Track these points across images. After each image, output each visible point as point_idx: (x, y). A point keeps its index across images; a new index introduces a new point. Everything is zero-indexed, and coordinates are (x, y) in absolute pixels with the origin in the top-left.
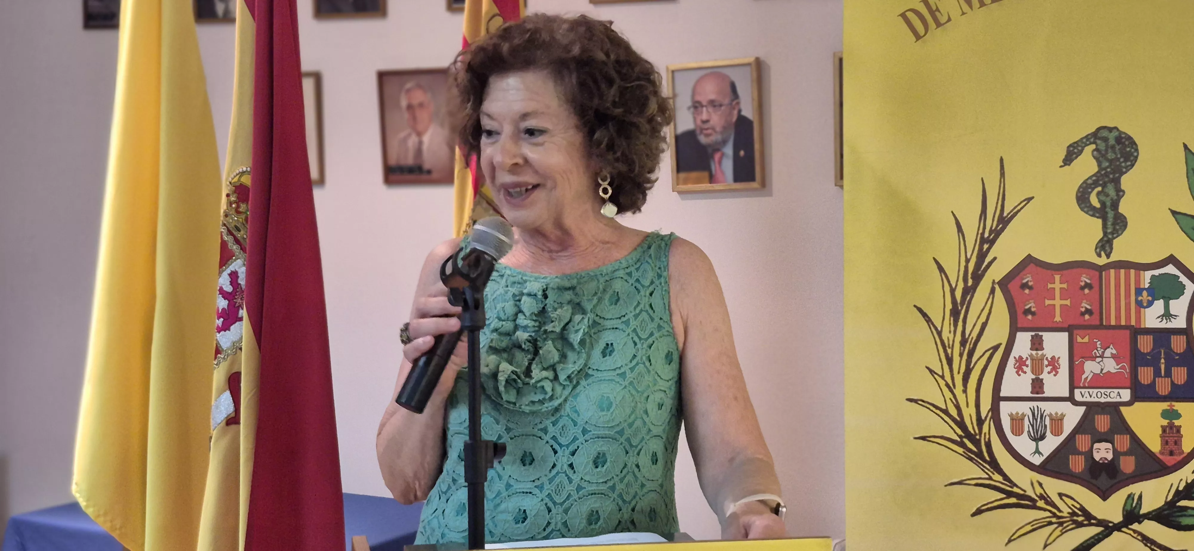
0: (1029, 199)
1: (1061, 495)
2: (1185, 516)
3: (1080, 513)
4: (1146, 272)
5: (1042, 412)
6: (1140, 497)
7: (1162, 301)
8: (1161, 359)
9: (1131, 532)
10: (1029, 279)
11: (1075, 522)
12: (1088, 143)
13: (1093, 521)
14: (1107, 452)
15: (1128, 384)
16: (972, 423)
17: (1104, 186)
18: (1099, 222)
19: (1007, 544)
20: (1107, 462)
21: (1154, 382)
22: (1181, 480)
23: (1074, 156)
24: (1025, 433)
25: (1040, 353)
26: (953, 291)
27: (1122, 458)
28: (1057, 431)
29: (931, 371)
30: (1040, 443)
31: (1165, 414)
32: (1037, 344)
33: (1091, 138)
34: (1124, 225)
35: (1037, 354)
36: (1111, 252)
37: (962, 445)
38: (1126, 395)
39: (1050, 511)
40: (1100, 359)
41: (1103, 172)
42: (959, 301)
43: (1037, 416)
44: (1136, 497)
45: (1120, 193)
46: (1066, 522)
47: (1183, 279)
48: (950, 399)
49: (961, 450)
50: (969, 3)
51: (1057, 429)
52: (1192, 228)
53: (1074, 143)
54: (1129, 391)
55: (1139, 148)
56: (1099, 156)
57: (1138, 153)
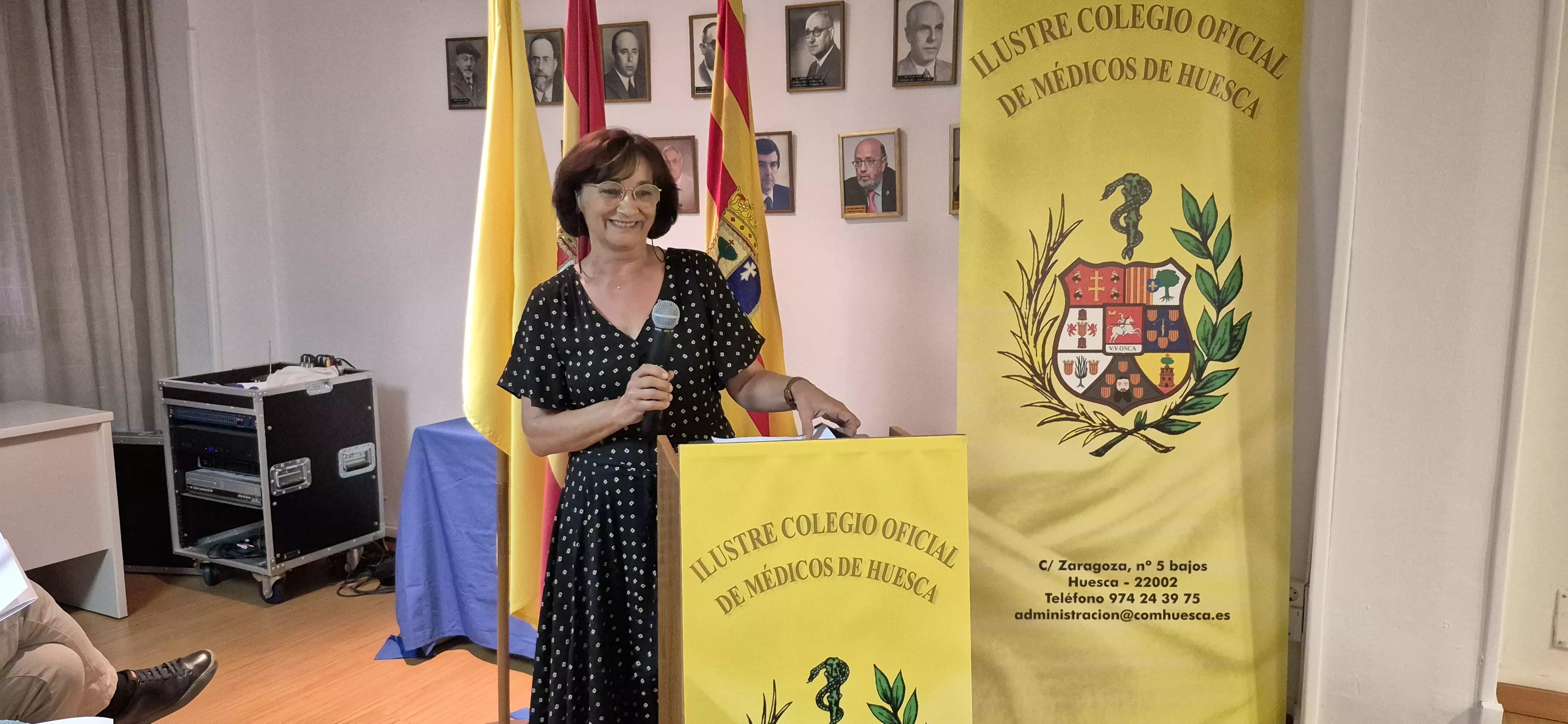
0: (1080, 222)
1: (1095, 412)
2: (1174, 425)
3: (1107, 424)
4: (1154, 269)
5: (1085, 360)
6: (1146, 413)
7: (1164, 288)
8: (1161, 326)
9: (1140, 436)
10: (1079, 274)
11: (1103, 429)
12: (1118, 184)
13: (1115, 429)
14: (1126, 385)
15: (1140, 342)
16: (1039, 367)
17: (1129, 212)
18: (1125, 236)
19: (1060, 444)
20: (1125, 391)
21: (1156, 341)
22: (1172, 402)
23: (1110, 193)
24: (1073, 373)
25: (1084, 321)
26: (1029, 282)
27: (1135, 389)
28: (1094, 372)
29: (1014, 334)
30: (1082, 379)
31: (1163, 360)
32: (1082, 316)
33: (1121, 181)
34: (1141, 238)
35: (1082, 322)
36: (1132, 257)
37: (1032, 381)
38: (1139, 348)
39: (1088, 423)
40: (1123, 325)
41: (1128, 203)
42: (1033, 287)
43: (1081, 362)
44: (1143, 413)
45: (1139, 217)
46: (1097, 429)
47: (1178, 273)
48: (1026, 352)
49: (1032, 384)
50: (1044, 90)
51: (1094, 371)
52: (1186, 241)
53: (1110, 184)
54: (1140, 346)
55: (1153, 187)
56: (1126, 193)
57: (1151, 191)
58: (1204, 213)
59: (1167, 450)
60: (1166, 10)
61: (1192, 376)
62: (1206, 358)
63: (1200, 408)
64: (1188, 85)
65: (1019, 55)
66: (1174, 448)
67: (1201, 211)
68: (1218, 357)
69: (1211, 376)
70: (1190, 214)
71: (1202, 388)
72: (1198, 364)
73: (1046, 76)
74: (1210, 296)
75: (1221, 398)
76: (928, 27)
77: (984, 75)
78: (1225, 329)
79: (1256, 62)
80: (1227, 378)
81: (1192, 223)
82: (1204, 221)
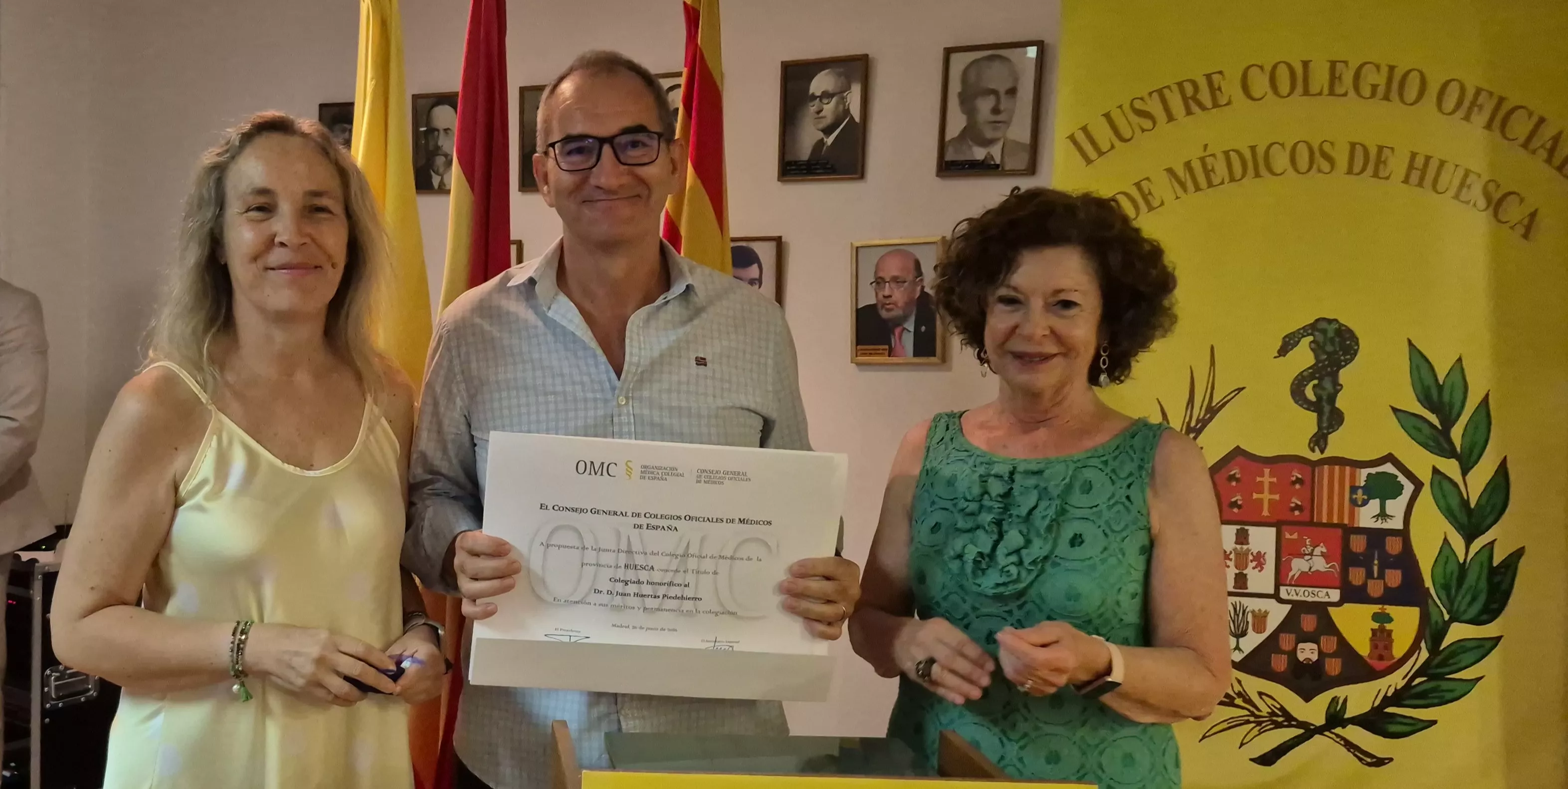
0: (1240, 390)
1: (1260, 694)
2: (1392, 723)
3: (1280, 713)
4: (1362, 470)
5: (1245, 608)
6: (1345, 701)
7: (1378, 500)
8: (1373, 561)
9: (1333, 736)
10: (1237, 471)
11: (1273, 723)
12: (1305, 334)
13: (1293, 723)
14: (1312, 653)
15: (1338, 584)
17: (1320, 379)
18: (1315, 415)
19: (1201, 740)
20: (1311, 663)
21: (1365, 586)
22: (1390, 686)
23: (1290, 347)
25: (1245, 547)
27: (1327, 660)
28: (1259, 629)
30: (1241, 640)
31: (1376, 617)
32: (1242, 538)
33: (1308, 330)
34: (1341, 421)
35: (1242, 548)
36: (1325, 447)
38: (1335, 595)
39: (1248, 711)
40: (1309, 557)
41: (1320, 365)
43: (1239, 613)
44: (1341, 701)
45: (1337, 387)
46: (1264, 722)
47: (1402, 478)
50: (1183, 185)
51: (1259, 627)
52: (1414, 427)
53: (1291, 334)
54: (1338, 592)
55: (1360, 341)
56: (1316, 348)
57: (1358, 346)
58: (1446, 387)
59: (1380, 762)
60: (1385, 70)
61: (1423, 645)
62: (1447, 617)
63: (1436, 698)
64: (1420, 184)
65: (1145, 132)
66: (1391, 760)
67: (1441, 383)
68: (1467, 617)
69: (1453, 648)
70: (1422, 386)
71: (1439, 666)
72: (1432, 627)
73: (1188, 165)
74: (1454, 518)
75: (1472, 683)
76: (994, 92)
77: (1089, 161)
78: (1480, 574)
79: (1534, 152)
80: (1481, 651)
81: (1426, 400)
82: (1446, 398)
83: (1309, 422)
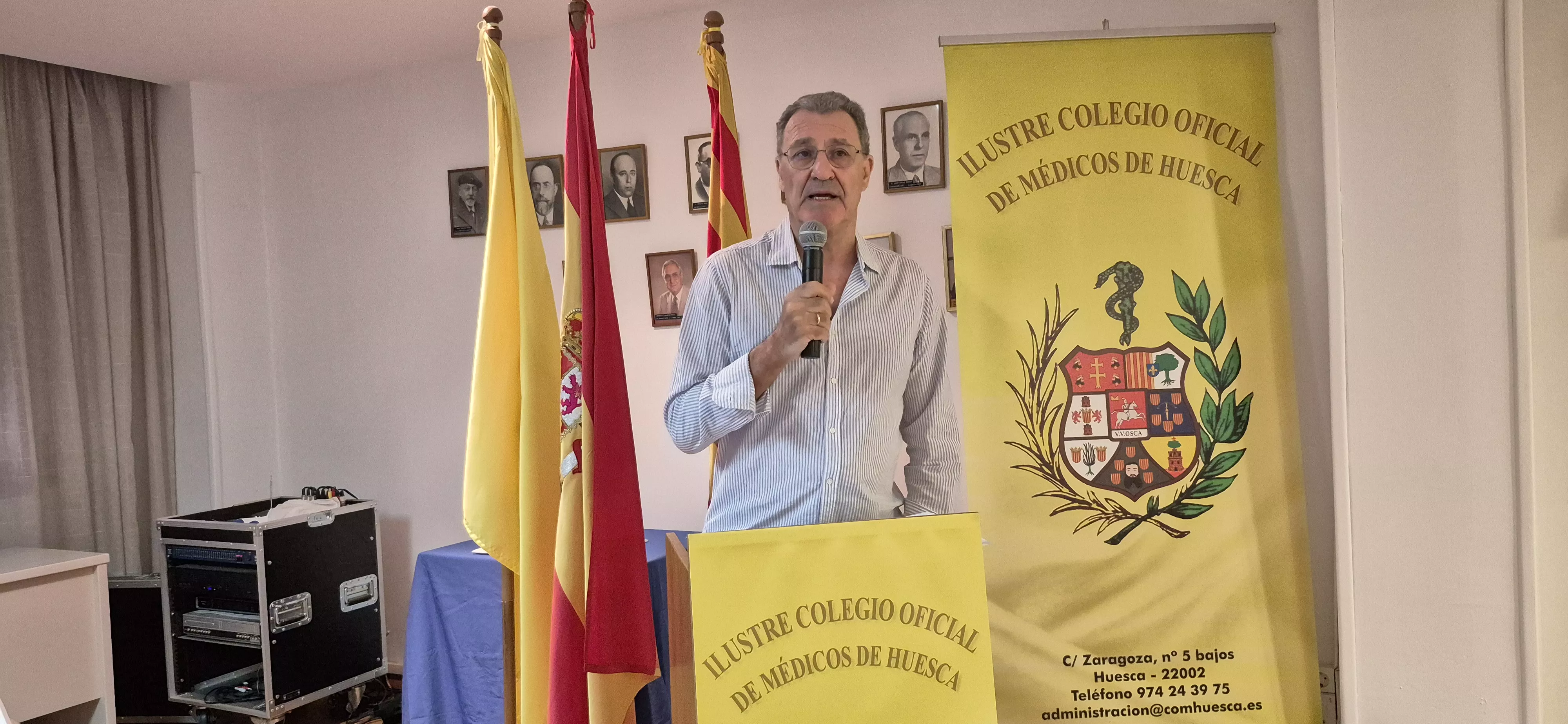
0: (1076, 310)
1: (1106, 500)
2: (1187, 509)
4: (1153, 354)
5: (1092, 447)
6: (1158, 499)
7: (1164, 371)
8: (1165, 409)
9: (1154, 522)
10: (1079, 361)
11: (1116, 516)
12: (1111, 272)
13: (1128, 516)
14: (1135, 470)
15: (1146, 426)
16: (1047, 456)
17: (1123, 300)
18: (1122, 322)
19: (1073, 533)
20: (1134, 477)
21: (1162, 424)
22: (1183, 486)
23: (1103, 281)
24: (1082, 460)
25: (1088, 408)
26: (1030, 371)
27: (1144, 474)
29: (1019, 423)
30: (1091, 466)
31: (1170, 444)
32: (1086, 403)
33: (1113, 269)
34: (1138, 324)
35: (1086, 409)
36: (1129, 342)
37: (1041, 470)
38: (1144, 433)
39: (1101, 510)
40: (1127, 411)
41: (1122, 291)
42: (1034, 378)
43: (1089, 449)
44: (1155, 499)
45: (1133, 303)
46: (1110, 517)
47: (1177, 357)
48: (1033, 442)
49: (1041, 474)
50: (1030, 187)
51: (1102, 458)
52: (1182, 325)
53: (1103, 273)
54: (1146, 430)
55: (1144, 274)
56: (1118, 281)
57: (1143, 278)
58: (1197, 298)
59: (1182, 535)
60: (1143, 106)
61: (1200, 458)
62: (1212, 440)
63: (1211, 491)
64: (1170, 175)
65: (1004, 155)
66: (1189, 532)
67: (1194, 296)
68: (1224, 438)
69: (1219, 458)
70: (1183, 298)
71: (1211, 470)
72: (1205, 448)
73: (1031, 173)
74: (1210, 378)
75: (1232, 479)
76: (915, 136)
77: (972, 175)
78: (1229, 411)
79: (1234, 151)
80: (1234, 460)
81: (1186, 307)
82: (1198, 305)
83: (1118, 327)
